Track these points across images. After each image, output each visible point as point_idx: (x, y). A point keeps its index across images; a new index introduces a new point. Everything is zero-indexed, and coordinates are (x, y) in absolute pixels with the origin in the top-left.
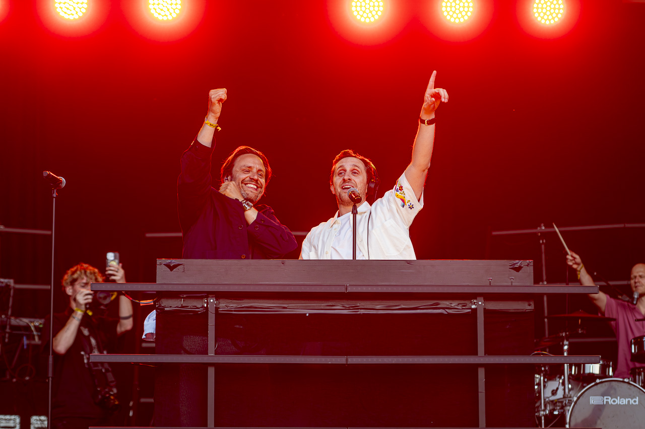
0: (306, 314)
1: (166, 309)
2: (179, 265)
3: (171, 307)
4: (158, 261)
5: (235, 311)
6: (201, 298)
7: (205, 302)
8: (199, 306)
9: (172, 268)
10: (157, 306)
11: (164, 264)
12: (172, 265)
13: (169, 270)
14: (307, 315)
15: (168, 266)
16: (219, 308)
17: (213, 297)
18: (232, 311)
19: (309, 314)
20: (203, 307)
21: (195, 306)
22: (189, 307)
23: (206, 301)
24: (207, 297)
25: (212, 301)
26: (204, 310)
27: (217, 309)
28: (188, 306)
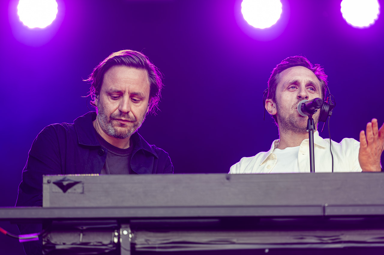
0: (264, 250)
1: (58, 247)
2: (76, 183)
3: (64, 244)
4: (46, 179)
5: (159, 248)
6: (111, 230)
7: (115, 236)
8: (106, 242)
9: (65, 188)
10: (44, 243)
11: (54, 183)
12: (65, 183)
13: (60, 191)
14: (267, 251)
15: (59, 184)
16: (135, 244)
17: (126, 227)
18: (155, 248)
19: (270, 250)
20: (112, 243)
21: (101, 243)
22: (92, 244)
23: (116, 234)
24: (118, 229)
25: (125, 232)
26: (114, 247)
27: (133, 245)
28: (89, 243)
